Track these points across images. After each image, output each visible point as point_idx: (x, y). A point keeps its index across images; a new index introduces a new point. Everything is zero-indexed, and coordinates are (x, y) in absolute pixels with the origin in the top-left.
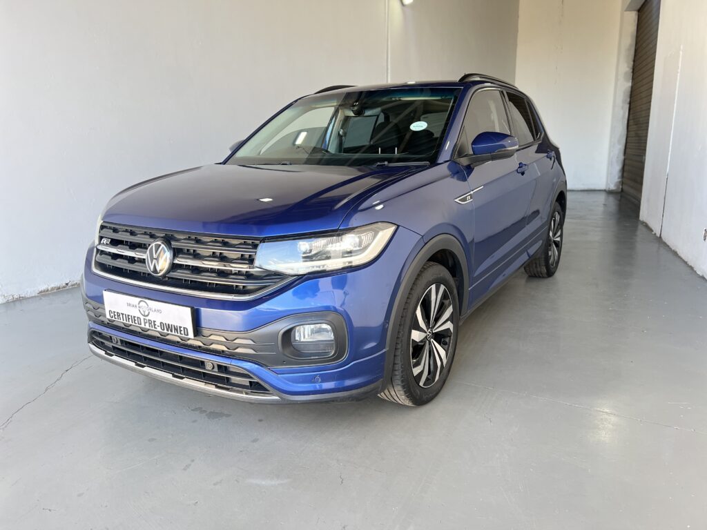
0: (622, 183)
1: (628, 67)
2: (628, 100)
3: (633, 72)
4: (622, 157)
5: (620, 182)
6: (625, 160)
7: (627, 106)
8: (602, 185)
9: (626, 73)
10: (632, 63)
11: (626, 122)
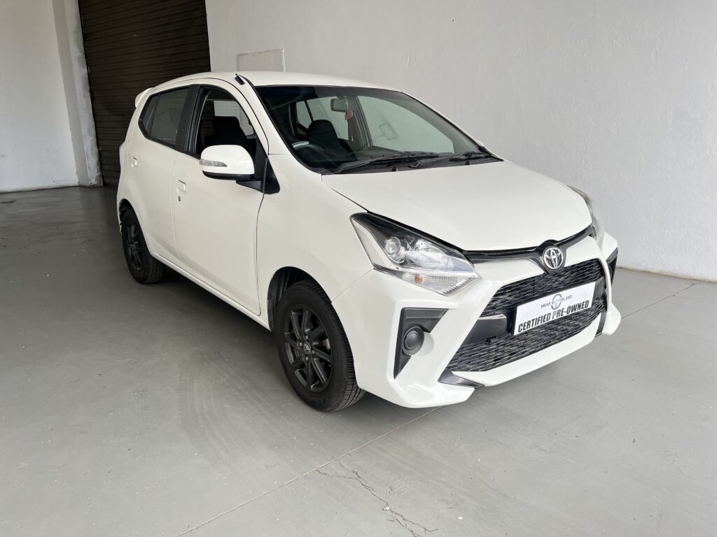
0: (103, 176)
1: (80, 51)
2: (89, 88)
3: (86, 58)
4: (96, 150)
5: (100, 175)
6: (100, 153)
7: (88, 95)
8: (74, 180)
9: (79, 58)
10: (83, 48)
11: (91, 112)
